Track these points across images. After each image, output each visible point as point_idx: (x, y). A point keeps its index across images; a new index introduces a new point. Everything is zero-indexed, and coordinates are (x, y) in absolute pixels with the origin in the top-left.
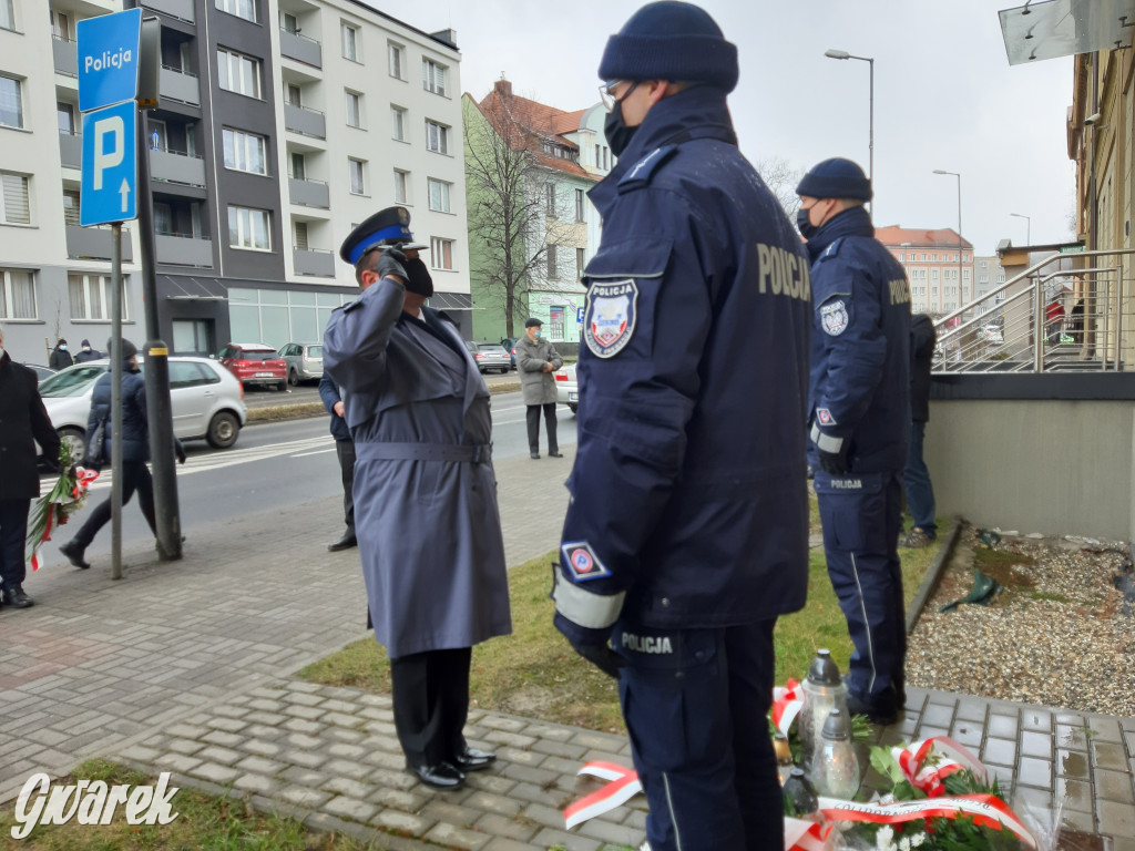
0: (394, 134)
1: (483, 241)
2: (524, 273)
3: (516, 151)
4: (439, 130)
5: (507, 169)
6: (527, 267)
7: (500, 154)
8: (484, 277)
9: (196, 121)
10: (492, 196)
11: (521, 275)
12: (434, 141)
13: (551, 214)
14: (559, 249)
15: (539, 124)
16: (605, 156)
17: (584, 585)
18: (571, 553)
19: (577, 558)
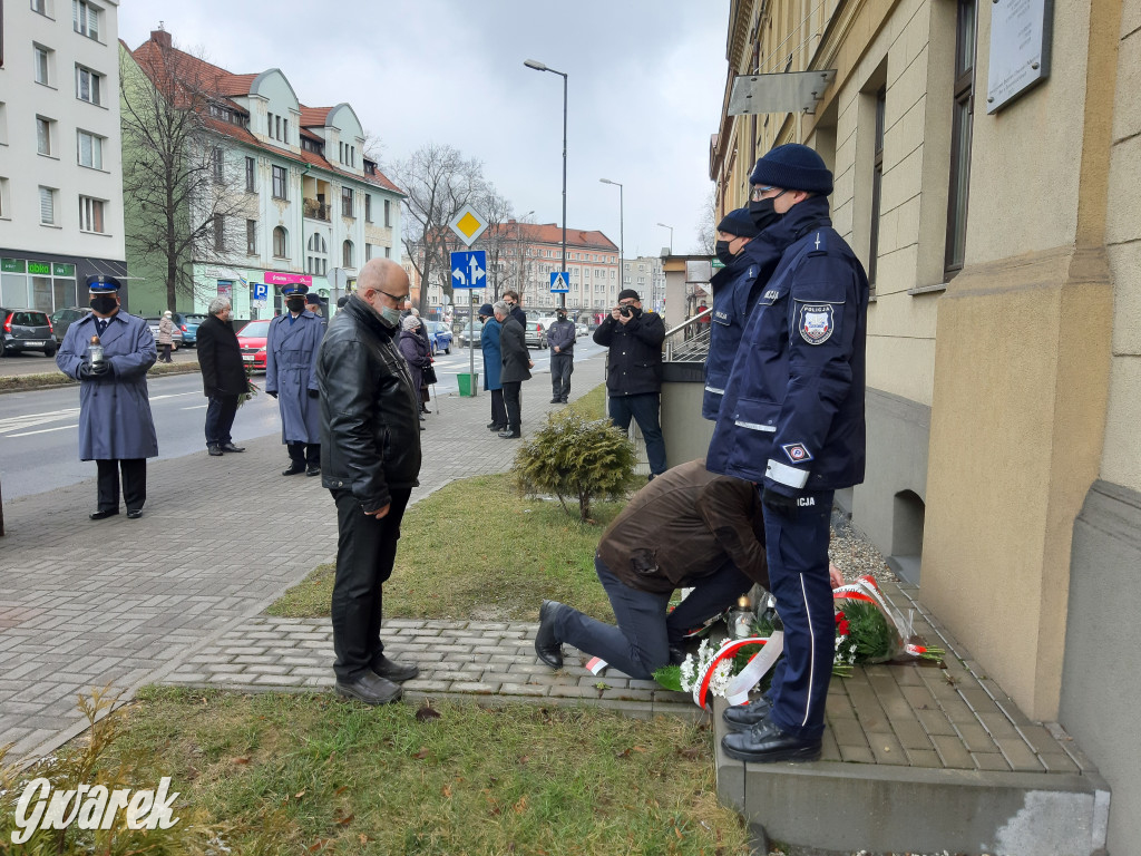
0: (37, 76)
1: (140, 204)
2: (189, 242)
3: (180, 110)
4: (91, 77)
5: (167, 124)
6: (193, 236)
7: (161, 111)
8: (140, 243)
10: (151, 156)
11: (185, 245)
12: (85, 87)
13: (219, 180)
14: (228, 220)
15: (207, 84)
16: (278, 126)
17: (798, 466)
18: (789, 449)
19: (794, 451)
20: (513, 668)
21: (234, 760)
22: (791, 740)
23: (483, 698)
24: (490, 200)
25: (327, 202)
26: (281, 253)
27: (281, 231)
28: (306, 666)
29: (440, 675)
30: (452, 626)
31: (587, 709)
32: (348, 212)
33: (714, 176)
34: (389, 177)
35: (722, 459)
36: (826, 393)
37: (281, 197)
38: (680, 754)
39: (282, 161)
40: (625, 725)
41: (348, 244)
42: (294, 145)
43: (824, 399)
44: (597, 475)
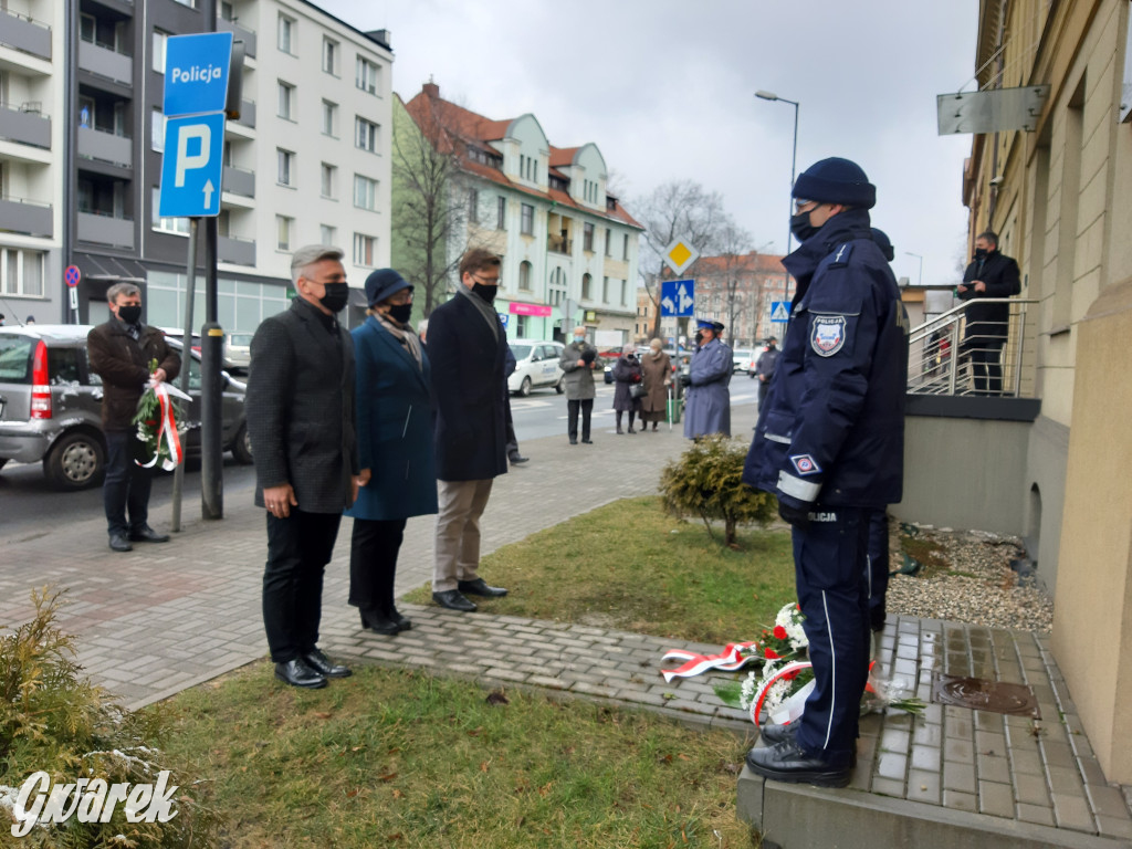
0: (322, 127)
1: (404, 241)
2: (445, 275)
3: (443, 155)
4: (368, 127)
5: (432, 169)
6: (447, 270)
7: (427, 156)
9: (127, 101)
10: (416, 197)
11: (441, 277)
12: (363, 136)
13: (473, 217)
15: (467, 130)
16: (528, 167)
17: (805, 477)
18: (797, 460)
19: (801, 463)
20: (594, 670)
21: (318, 714)
22: (814, 763)
23: (553, 693)
24: (730, 232)
25: (569, 237)
26: (525, 284)
27: (526, 265)
28: (413, 646)
29: (525, 668)
30: (555, 626)
31: (646, 713)
32: (589, 247)
33: (966, 202)
34: (631, 213)
35: (756, 471)
36: (835, 405)
37: (528, 233)
38: (720, 768)
39: (530, 198)
40: (678, 733)
41: (587, 277)
42: (542, 184)
43: (834, 411)
44: (738, 498)
